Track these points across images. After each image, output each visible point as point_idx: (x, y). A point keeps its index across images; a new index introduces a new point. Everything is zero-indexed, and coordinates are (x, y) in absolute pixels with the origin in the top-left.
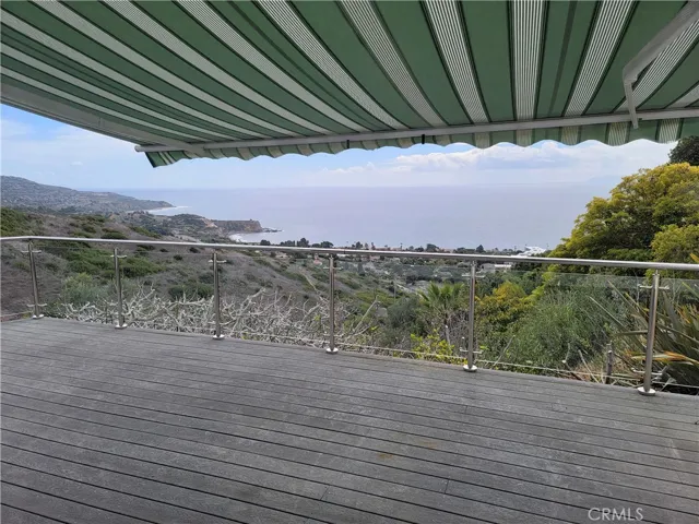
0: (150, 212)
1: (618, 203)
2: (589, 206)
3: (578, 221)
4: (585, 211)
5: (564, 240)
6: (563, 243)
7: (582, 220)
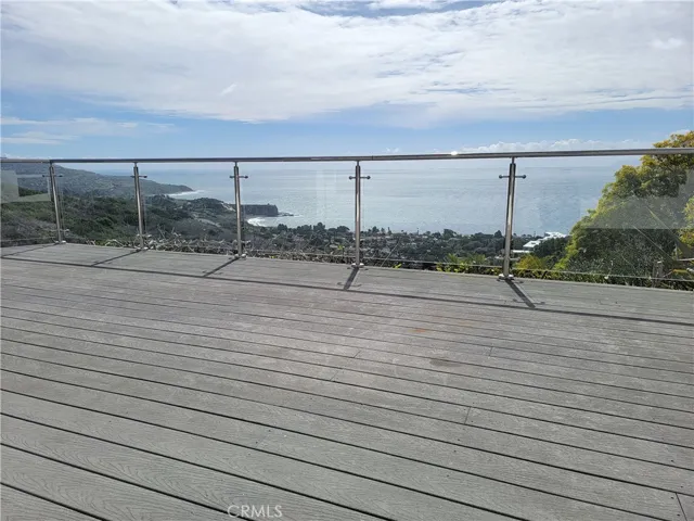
0: (171, 195)
1: (649, 172)
2: (617, 174)
3: (606, 190)
4: (615, 180)
5: (589, 211)
6: (588, 215)
7: (610, 190)
